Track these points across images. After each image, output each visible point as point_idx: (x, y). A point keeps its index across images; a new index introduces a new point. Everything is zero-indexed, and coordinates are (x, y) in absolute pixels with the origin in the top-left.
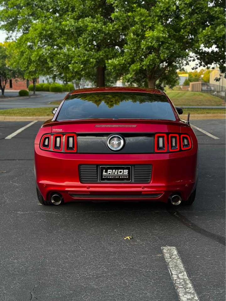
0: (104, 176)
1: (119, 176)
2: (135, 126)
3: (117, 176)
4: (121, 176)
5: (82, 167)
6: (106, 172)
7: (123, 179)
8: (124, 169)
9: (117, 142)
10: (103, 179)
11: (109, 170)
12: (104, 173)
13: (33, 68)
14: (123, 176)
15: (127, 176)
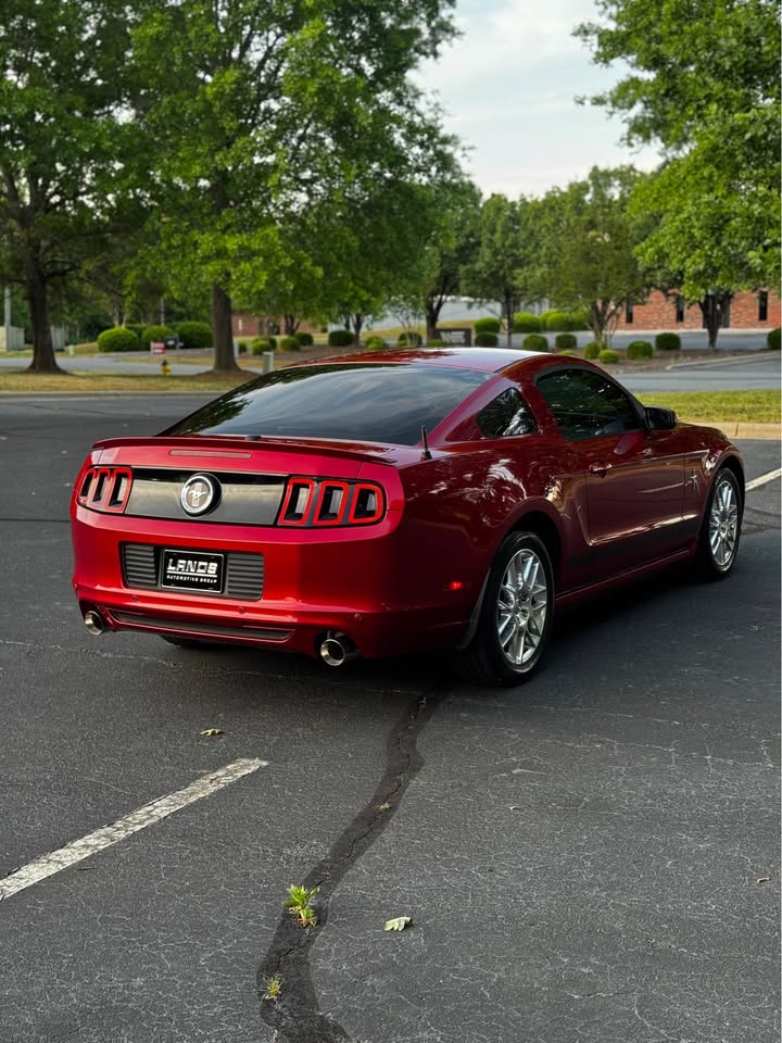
0: (171, 574)
1: (199, 577)
2: (248, 456)
3: (195, 577)
4: (204, 578)
5: (131, 550)
6: (175, 564)
7: (206, 586)
8: (209, 559)
9: (200, 494)
10: (167, 582)
11: (180, 561)
12: (170, 568)
13: (699, 263)
14: (207, 578)
15: (213, 579)
